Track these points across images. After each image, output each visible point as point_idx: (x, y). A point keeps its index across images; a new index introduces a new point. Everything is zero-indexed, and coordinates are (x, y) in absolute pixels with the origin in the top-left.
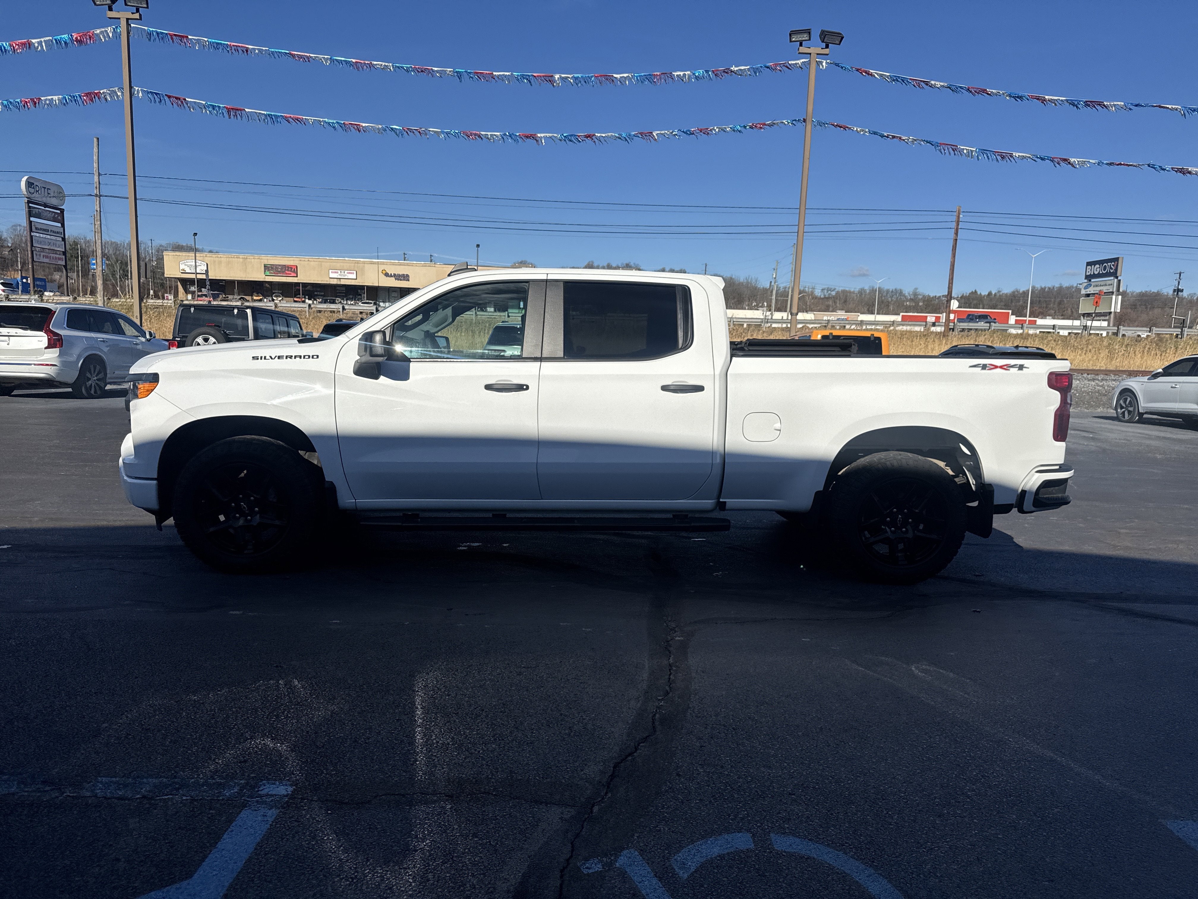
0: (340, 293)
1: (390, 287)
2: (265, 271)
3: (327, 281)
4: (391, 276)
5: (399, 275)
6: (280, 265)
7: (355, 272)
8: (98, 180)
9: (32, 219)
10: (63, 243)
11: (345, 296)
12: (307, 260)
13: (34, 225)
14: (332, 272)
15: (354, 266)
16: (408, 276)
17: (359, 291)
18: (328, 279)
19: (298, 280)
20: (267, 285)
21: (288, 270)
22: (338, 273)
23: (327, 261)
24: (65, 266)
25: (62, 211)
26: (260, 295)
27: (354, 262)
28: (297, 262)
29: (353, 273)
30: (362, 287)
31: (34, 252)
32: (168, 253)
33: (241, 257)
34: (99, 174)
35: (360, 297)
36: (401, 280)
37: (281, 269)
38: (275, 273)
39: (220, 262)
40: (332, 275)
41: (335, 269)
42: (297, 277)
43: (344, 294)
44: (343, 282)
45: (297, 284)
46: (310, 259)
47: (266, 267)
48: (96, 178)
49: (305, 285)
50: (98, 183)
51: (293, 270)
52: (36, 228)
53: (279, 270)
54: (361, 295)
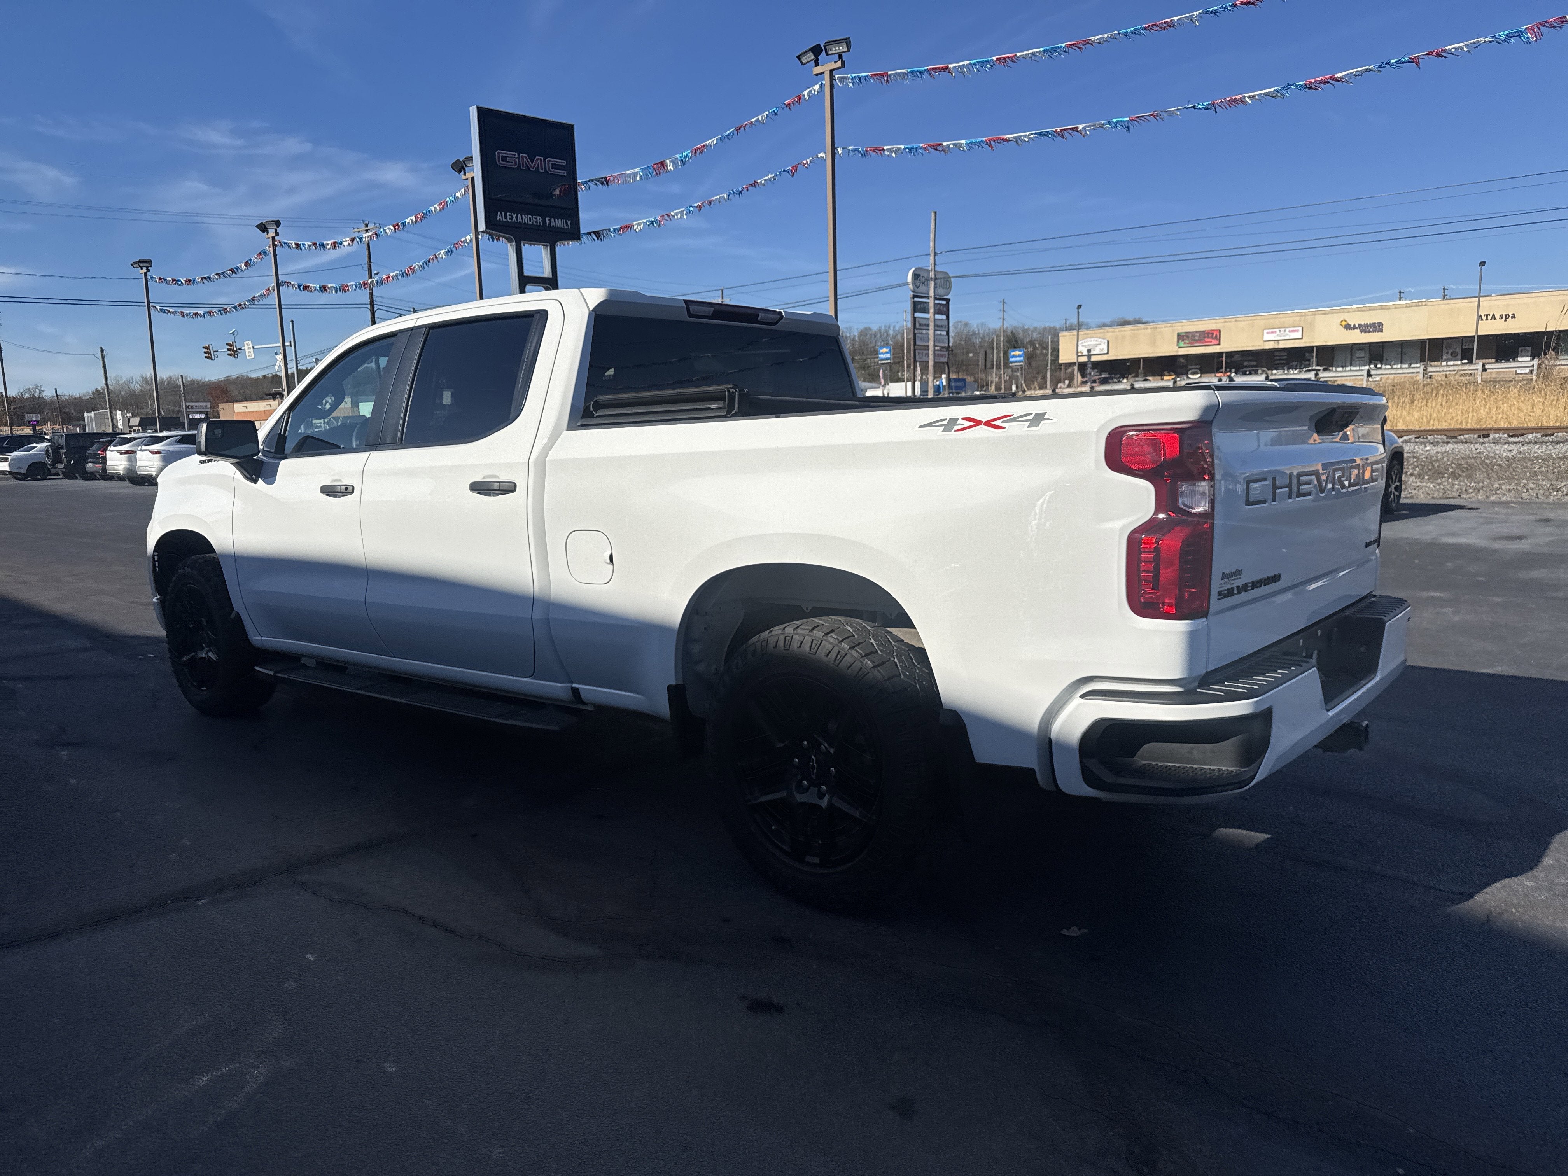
0: (1280, 360)
1: (1354, 344)
2: (1178, 342)
3: (1259, 346)
4: (1354, 328)
5: (1367, 325)
6: (1197, 332)
7: (1300, 329)
8: (933, 261)
9: (917, 315)
10: (947, 336)
11: (1285, 364)
12: (1234, 320)
13: (918, 322)
14: (1267, 333)
15: (1300, 320)
16: (1381, 324)
17: (1307, 354)
18: (1261, 343)
19: (1220, 348)
20: (1183, 360)
21: (1208, 337)
22: (1275, 332)
23: (1261, 319)
24: (947, 363)
25: (948, 301)
26: (1172, 373)
27: (1300, 314)
28: (1221, 324)
29: (1298, 331)
30: (1310, 349)
31: (917, 351)
32: (1064, 334)
33: (1149, 327)
34: (935, 254)
35: (1307, 363)
36: (1369, 332)
37: (1200, 336)
38: (1190, 343)
39: (1124, 337)
40: (1267, 337)
41: (1271, 328)
42: (1219, 344)
43: (1284, 362)
44: (1282, 345)
45: (1220, 354)
46: (1238, 319)
47: (1180, 337)
48: (932, 258)
49: (1230, 354)
50: (933, 265)
51: (1214, 336)
52: (920, 325)
53: (1197, 338)
54: (1309, 360)
